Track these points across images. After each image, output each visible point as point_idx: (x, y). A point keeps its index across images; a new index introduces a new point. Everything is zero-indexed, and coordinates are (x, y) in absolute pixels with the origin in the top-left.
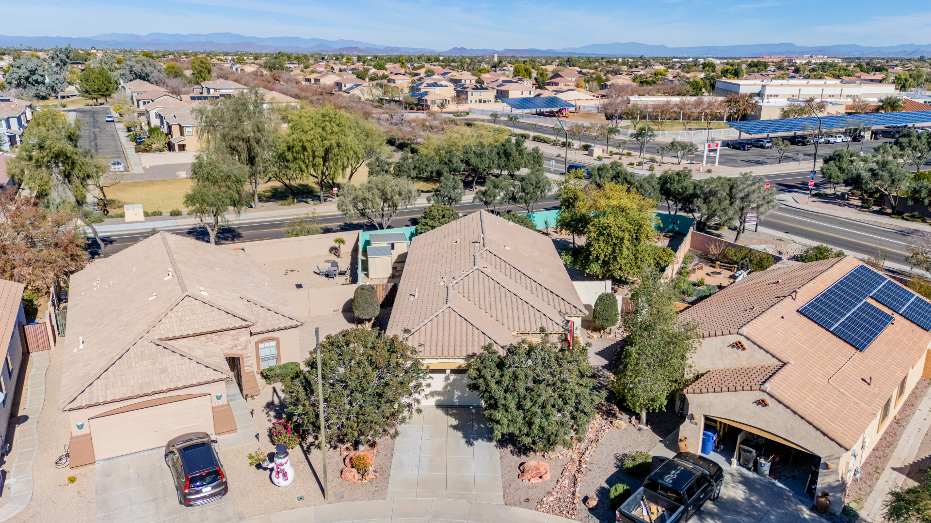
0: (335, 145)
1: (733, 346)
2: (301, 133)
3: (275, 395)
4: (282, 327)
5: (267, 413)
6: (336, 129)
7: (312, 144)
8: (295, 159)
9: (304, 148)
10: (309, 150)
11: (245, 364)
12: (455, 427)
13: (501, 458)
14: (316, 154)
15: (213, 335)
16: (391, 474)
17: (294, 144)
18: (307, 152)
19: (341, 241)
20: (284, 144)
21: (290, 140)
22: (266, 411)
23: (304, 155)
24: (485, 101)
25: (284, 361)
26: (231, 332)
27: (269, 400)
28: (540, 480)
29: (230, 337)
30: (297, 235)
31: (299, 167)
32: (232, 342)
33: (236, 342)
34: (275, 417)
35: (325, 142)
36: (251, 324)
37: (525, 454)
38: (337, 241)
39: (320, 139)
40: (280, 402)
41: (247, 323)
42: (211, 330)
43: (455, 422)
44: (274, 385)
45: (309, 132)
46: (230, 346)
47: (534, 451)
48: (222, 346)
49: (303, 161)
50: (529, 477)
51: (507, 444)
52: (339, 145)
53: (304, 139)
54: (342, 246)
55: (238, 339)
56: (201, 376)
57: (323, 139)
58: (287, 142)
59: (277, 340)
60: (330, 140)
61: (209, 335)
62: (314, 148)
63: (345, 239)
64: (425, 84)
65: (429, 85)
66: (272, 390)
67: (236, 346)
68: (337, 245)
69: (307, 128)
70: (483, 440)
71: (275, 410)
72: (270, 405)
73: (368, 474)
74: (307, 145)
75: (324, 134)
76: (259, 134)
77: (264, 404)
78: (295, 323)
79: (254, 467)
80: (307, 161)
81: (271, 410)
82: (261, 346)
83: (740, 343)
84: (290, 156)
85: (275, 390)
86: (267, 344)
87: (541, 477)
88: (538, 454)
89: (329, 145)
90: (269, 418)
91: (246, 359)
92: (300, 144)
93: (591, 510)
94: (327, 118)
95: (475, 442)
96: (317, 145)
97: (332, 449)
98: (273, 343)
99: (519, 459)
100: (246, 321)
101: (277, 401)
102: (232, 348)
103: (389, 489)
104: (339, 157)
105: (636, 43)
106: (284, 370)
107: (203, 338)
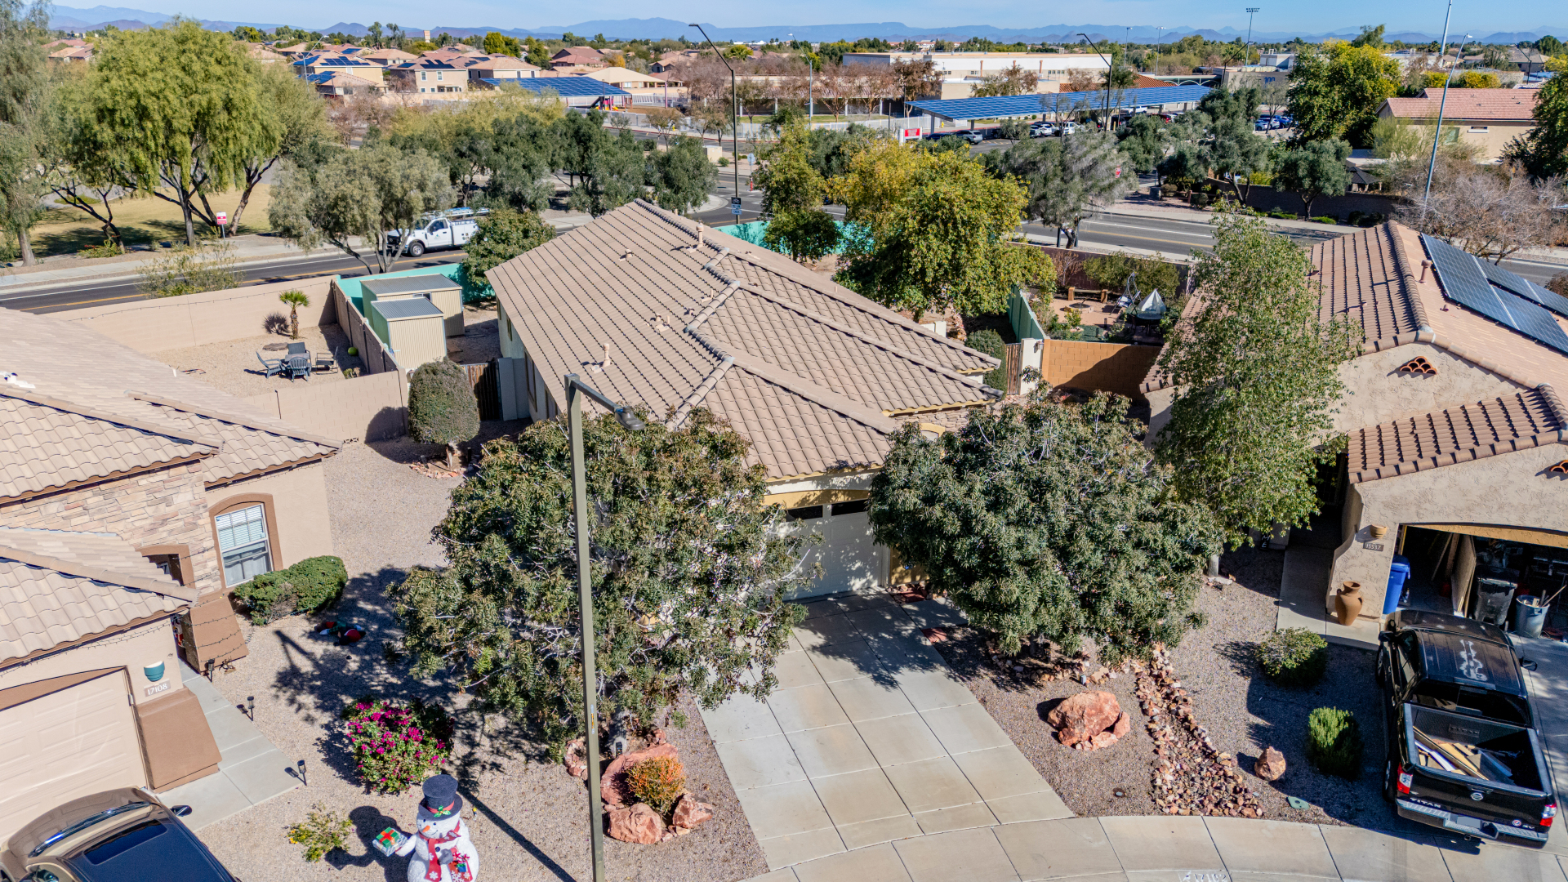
0: (220, 105)
1: (1403, 370)
2: (132, 77)
3: (290, 648)
4: (278, 462)
5: (292, 701)
6: (217, 70)
7: (163, 102)
8: (119, 138)
9: (143, 113)
10: (157, 117)
11: (198, 573)
12: (824, 650)
13: (983, 701)
14: (175, 124)
15: (88, 493)
16: (739, 796)
17: (116, 103)
18: (153, 121)
19: (297, 299)
20: (90, 106)
21: (104, 94)
22: (284, 697)
23: (143, 129)
24: (450, 89)
25: (289, 558)
26: (144, 481)
27: (282, 664)
28: (1113, 737)
29: (143, 496)
30: (179, 292)
31: (133, 159)
32: (150, 510)
33: (163, 509)
34: (323, 708)
35: (195, 97)
36: (206, 450)
37: (1031, 683)
38: (286, 297)
39: (179, 91)
40: (316, 664)
41: (194, 448)
42: (81, 476)
43: (819, 640)
44: (277, 625)
45: (150, 75)
46: (146, 523)
47: (1051, 672)
48: (120, 526)
49: (143, 145)
50: (1086, 735)
51: (975, 667)
52: (228, 106)
53: (141, 91)
54: (300, 309)
55: (167, 501)
56: (88, 613)
57: (188, 91)
58: (98, 99)
59: (265, 502)
60: (206, 92)
61: (74, 497)
62: (169, 111)
63: (306, 292)
64: (321, 60)
65: (330, 62)
66: (276, 642)
67: (164, 521)
68: (285, 310)
69: (143, 65)
70: (911, 668)
71: (312, 690)
72: (289, 679)
73: (686, 811)
74: (151, 104)
75: (188, 80)
76: (23, 77)
77: (273, 680)
78: (312, 451)
79: (323, 864)
80: (152, 144)
81: (299, 690)
82: (223, 522)
83: (1421, 360)
84: (106, 134)
85: (284, 639)
86: (238, 517)
87: (1111, 729)
88: (1060, 676)
89: (204, 104)
90: (303, 713)
91: (199, 557)
92: (133, 102)
93: (1279, 784)
94: (190, 45)
95: (896, 677)
96: (175, 102)
97: (533, 764)
98: (255, 512)
99: (1023, 697)
100: (191, 442)
101: (305, 666)
102: (152, 530)
103: (760, 839)
104: (231, 134)
105: (664, 20)
106: (303, 578)
107: (54, 506)
